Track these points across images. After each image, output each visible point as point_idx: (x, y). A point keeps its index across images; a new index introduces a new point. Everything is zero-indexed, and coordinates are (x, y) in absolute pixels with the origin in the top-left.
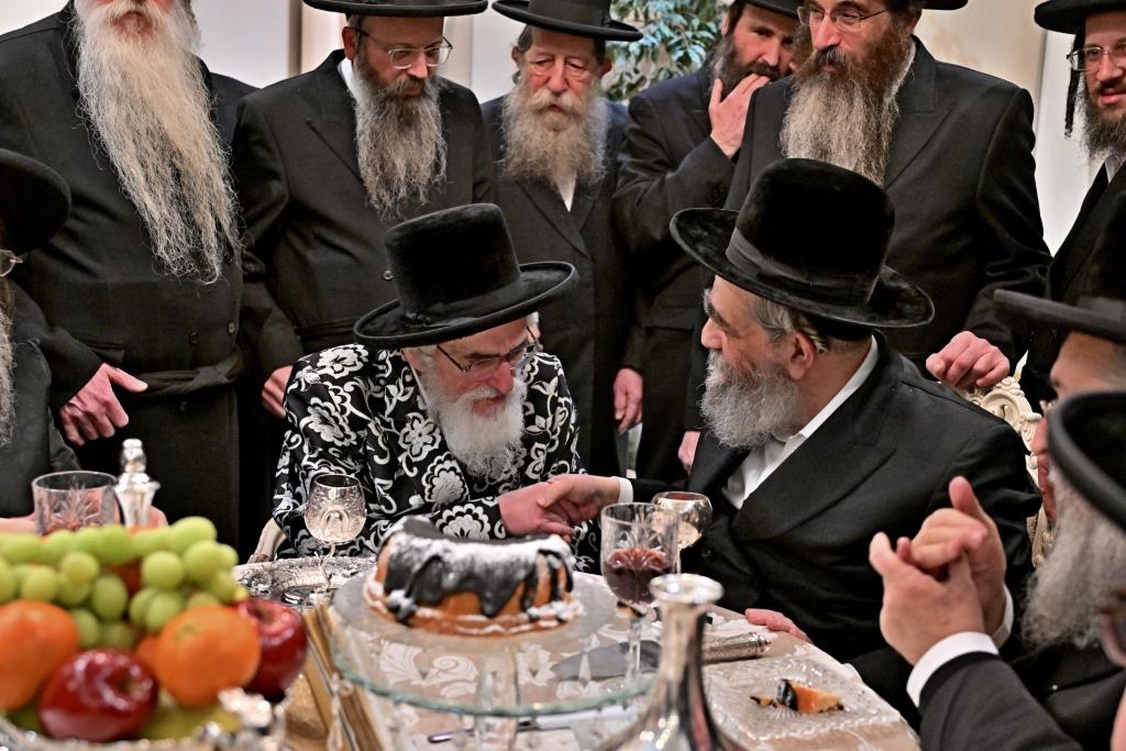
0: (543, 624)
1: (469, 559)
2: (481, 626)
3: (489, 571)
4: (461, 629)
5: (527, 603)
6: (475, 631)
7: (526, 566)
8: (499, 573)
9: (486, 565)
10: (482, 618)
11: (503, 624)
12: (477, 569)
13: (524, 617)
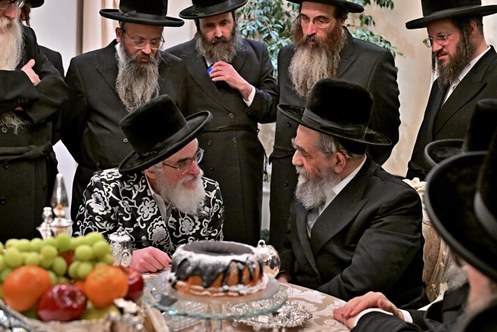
0: (230, 294)
1: (198, 261)
2: (201, 291)
3: (206, 267)
4: (192, 292)
5: (224, 283)
6: (198, 293)
7: (223, 266)
8: (210, 268)
9: (205, 265)
10: (201, 288)
11: (210, 292)
12: (201, 266)
13: (221, 289)
